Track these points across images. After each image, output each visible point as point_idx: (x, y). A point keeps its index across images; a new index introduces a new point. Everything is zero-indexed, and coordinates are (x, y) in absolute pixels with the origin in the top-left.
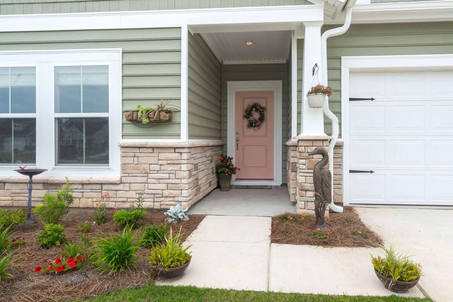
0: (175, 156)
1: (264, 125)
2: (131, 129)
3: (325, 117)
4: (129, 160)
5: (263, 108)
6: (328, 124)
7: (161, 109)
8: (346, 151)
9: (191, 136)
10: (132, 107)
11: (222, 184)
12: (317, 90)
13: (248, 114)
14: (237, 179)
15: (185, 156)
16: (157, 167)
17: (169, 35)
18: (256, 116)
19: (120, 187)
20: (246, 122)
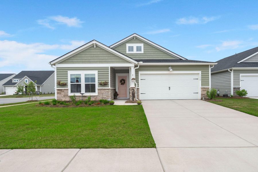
0: (108, 91)
1: (125, 84)
2: (99, 86)
3: (135, 83)
4: (99, 92)
5: (125, 80)
6: (135, 84)
7: (105, 82)
8: (140, 90)
9: (111, 87)
10: (100, 82)
11: (115, 98)
12: (133, 79)
13: (121, 81)
14: (118, 97)
15: (110, 91)
16: (105, 93)
17: (107, 68)
18: (123, 82)
19: (98, 97)
20: (120, 83)
